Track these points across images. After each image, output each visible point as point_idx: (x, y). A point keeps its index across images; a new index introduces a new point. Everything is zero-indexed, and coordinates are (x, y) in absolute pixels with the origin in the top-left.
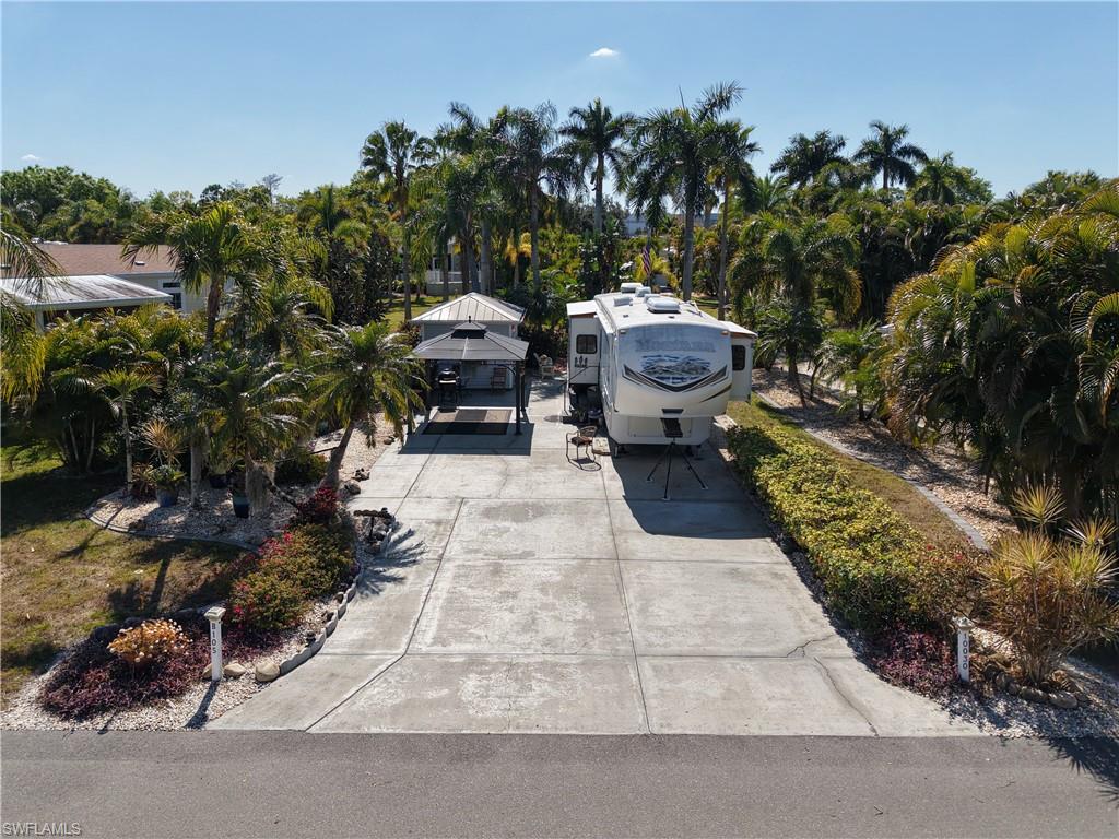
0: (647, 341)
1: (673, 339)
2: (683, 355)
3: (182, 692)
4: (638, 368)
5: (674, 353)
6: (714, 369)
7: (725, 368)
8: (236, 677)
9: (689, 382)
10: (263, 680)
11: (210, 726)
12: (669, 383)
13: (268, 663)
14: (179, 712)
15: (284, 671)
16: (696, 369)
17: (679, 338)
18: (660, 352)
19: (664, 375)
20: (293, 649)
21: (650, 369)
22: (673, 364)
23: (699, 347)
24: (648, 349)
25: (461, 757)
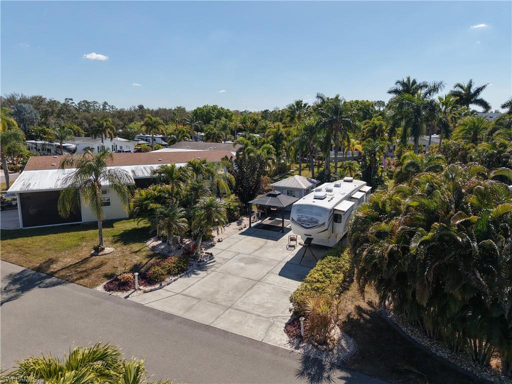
0: (300, 210)
1: (308, 210)
2: (310, 216)
3: (128, 290)
4: (295, 219)
5: (307, 216)
6: (320, 223)
7: (324, 223)
8: (140, 290)
9: (311, 226)
10: (145, 292)
11: (128, 299)
12: (304, 225)
13: (148, 288)
14: (125, 294)
15: (151, 291)
16: (314, 222)
17: (311, 210)
18: (304, 215)
19: (303, 223)
20: (157, 286)
21: (299, 220)
22: (306, 219)
23: (316, 214)
24: (300, 213)
25: (166, 318)
